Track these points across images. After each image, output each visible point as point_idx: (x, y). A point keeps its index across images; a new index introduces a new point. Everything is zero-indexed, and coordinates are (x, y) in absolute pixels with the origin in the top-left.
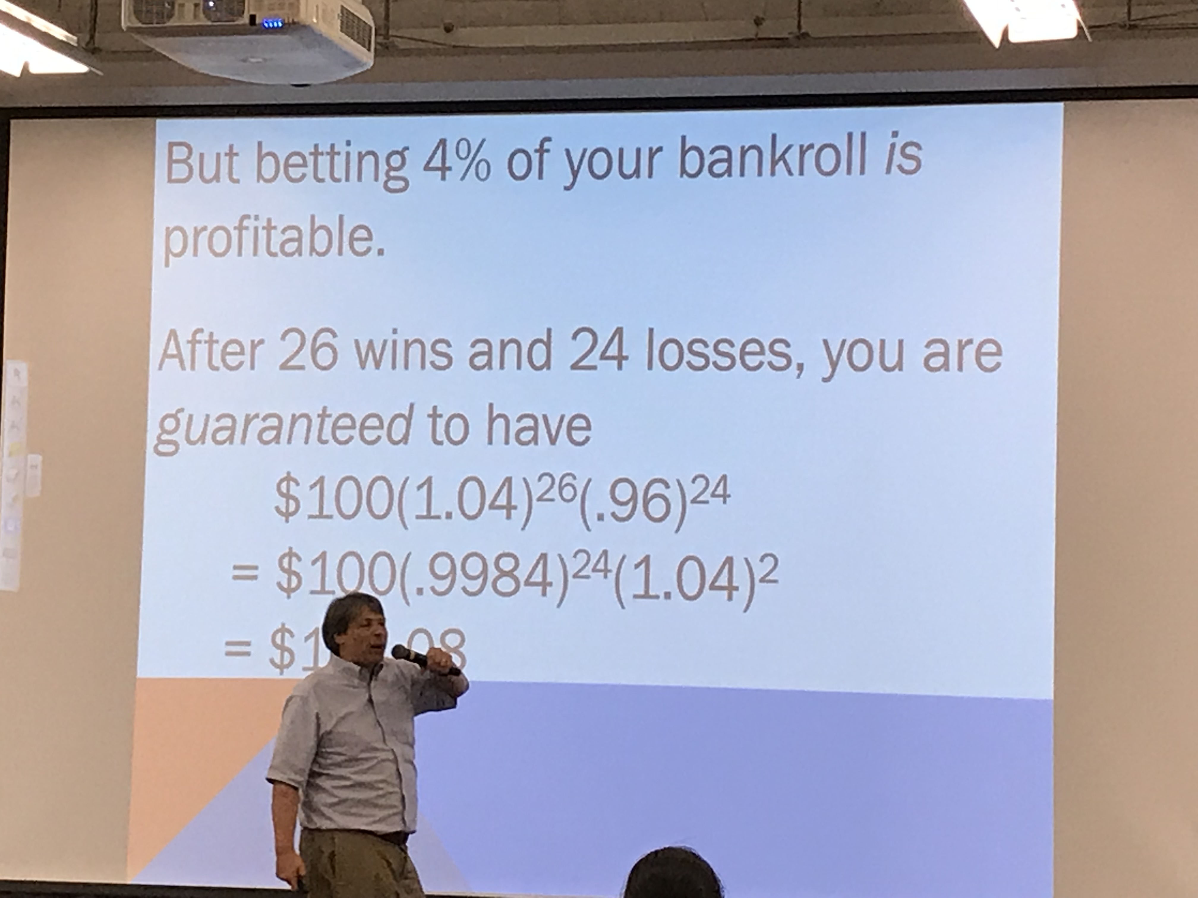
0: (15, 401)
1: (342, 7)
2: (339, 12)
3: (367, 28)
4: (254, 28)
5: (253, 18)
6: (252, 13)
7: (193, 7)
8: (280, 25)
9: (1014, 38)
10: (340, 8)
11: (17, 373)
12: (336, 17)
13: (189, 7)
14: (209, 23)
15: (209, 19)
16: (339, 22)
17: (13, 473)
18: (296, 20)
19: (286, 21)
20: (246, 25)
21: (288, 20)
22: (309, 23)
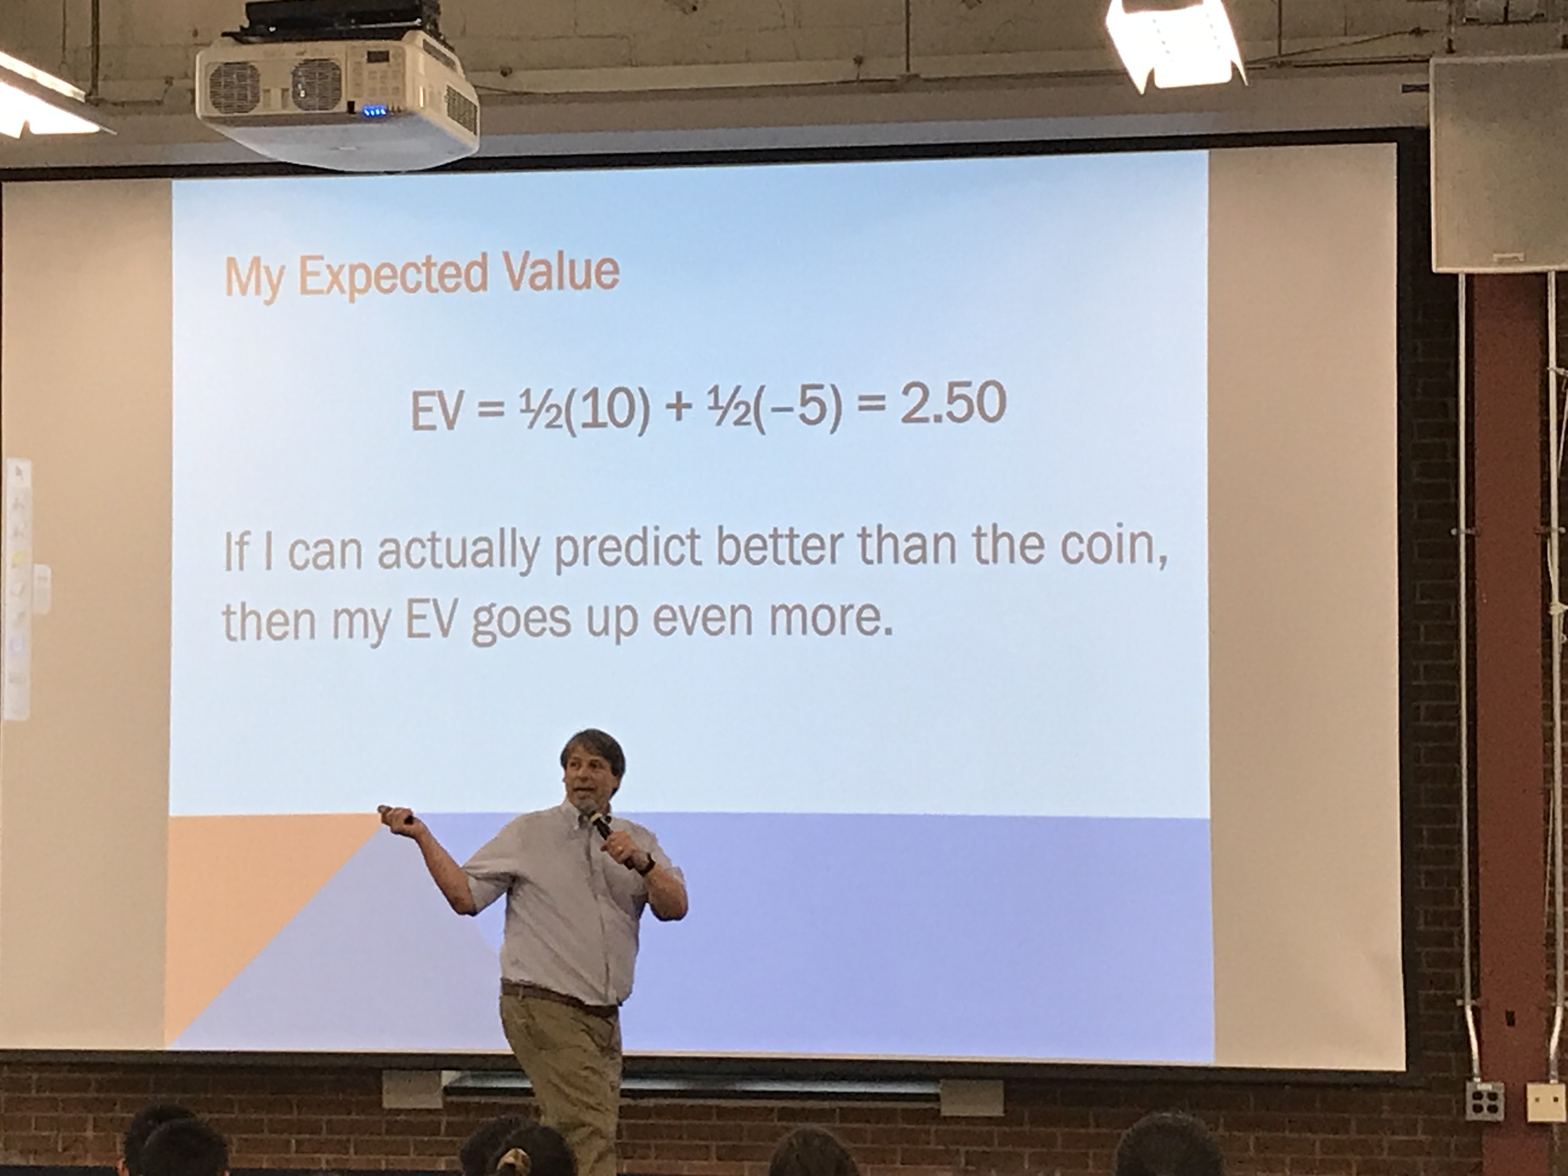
0: (16, 506)
1: (449, 88)
2: (445, 93)
3: (472, 108)
4: (353, 116)
5: (351, 105)
6: (352, 99)
7: (279, 93)
8: (383, 112)
9: (1161, 82)
10: (446, 88)
11: (19, 472)
12: (443, 99)
13: (276, 94)
14: (299, 111)
15: (300, 106)
16: (446, 104)
17: (18, 588)
18: (401, 108)
19: (390, 109)
20: (343, 113)
21: (393, 108)
22: (416, 109)
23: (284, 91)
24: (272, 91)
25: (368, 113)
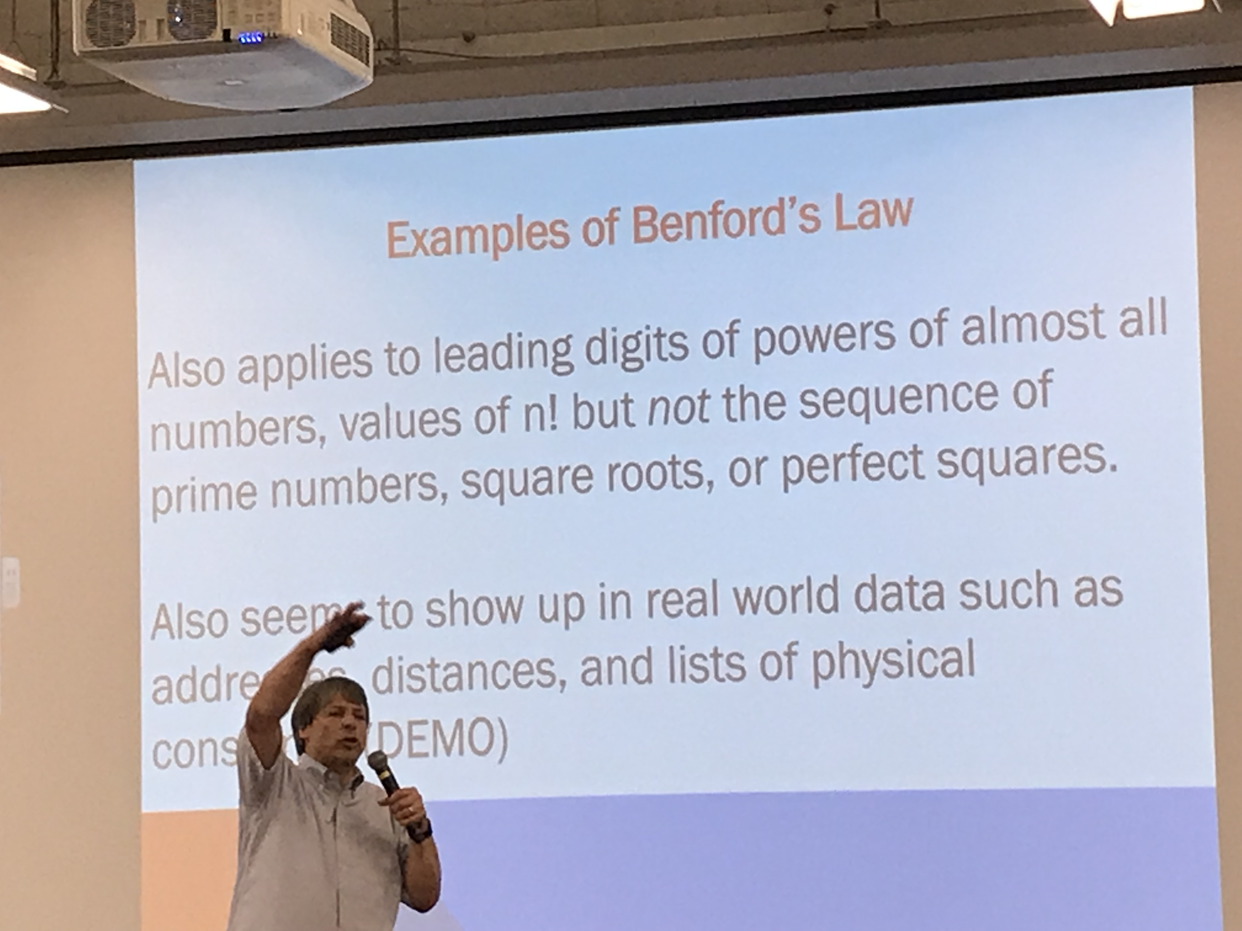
1: (334, 16)
2: (329, 20)
3: (364, 39)
4: (229, 44)
5: (227, 33)
6: (227, 27)
7: (155, 24)
8: (259, 39)
9: (1130, 13)
10: (329, 16)
12: (326, 26)
13: (151, 25)
14: (176, 42)
15: (174, 35)
16: (330, 32)
18: (277, 33)
19: (266, 34)
20: (218, 42)
21: (269, 34)
22: (293, 35)
23: (160, 22)
24: (148, 21)
25: (243, 40)
